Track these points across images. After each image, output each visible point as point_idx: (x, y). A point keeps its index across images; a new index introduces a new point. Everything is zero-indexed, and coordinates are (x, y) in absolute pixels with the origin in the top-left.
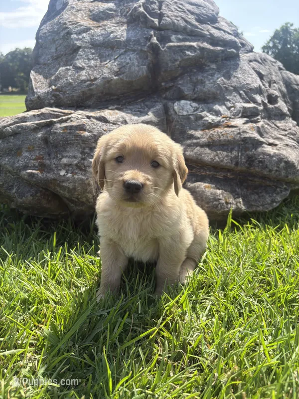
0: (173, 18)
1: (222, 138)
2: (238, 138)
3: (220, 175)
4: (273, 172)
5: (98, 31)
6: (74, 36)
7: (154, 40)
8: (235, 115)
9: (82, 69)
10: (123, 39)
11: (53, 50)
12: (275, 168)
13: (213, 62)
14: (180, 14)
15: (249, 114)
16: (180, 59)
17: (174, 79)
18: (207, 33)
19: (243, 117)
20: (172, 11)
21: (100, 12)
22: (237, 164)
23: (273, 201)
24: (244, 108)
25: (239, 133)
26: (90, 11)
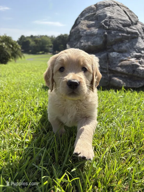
0: (113, 26)
1: (125, 64)
2: (130, 64)
3: (123, 76)
4: (141, 75)
5: (89, 31)
6: (81, 33)
7: (106, 33)
8: (132, 57)
9: (82, 42)
10: (96, 33)
11: (74, 37)
12: (142, 74)
13: (126, 39)
14: (116, 24)
15: (138, 57)
16: (114, 39)
17: (112, 45)
18: (125, 30)
19: (135, 57)
20: (113, 23)
21: (90, 24)
22: (129, 72)
23: (140, 85)
24: (136, 55)
25: (131, 63)
26: (87, 24)
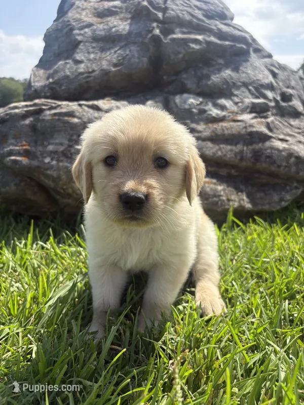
0: (178, 12)
1: (226, 132)
2: (243, 131)
3: (223, 172)
4: (282, 168)
5: (101, 26)
6: (76, 32)
7: (157, 32)
8: (243, 111)
9: (81, 62)
10: (124, 33)
11: (56, 47)
12: (284, 164)
13: (220, 57)
14: (186, 8)
15: (258, 110)
16: (183, 51)
17: (177, 73)
18: (214, 28)
19: (251, 112)
20: (177, 5)
21: (105, 9)
22: (242, 159)
23: (281, 200)
24: (253, 104)
25: (246, 127)
26: (95, 9)
